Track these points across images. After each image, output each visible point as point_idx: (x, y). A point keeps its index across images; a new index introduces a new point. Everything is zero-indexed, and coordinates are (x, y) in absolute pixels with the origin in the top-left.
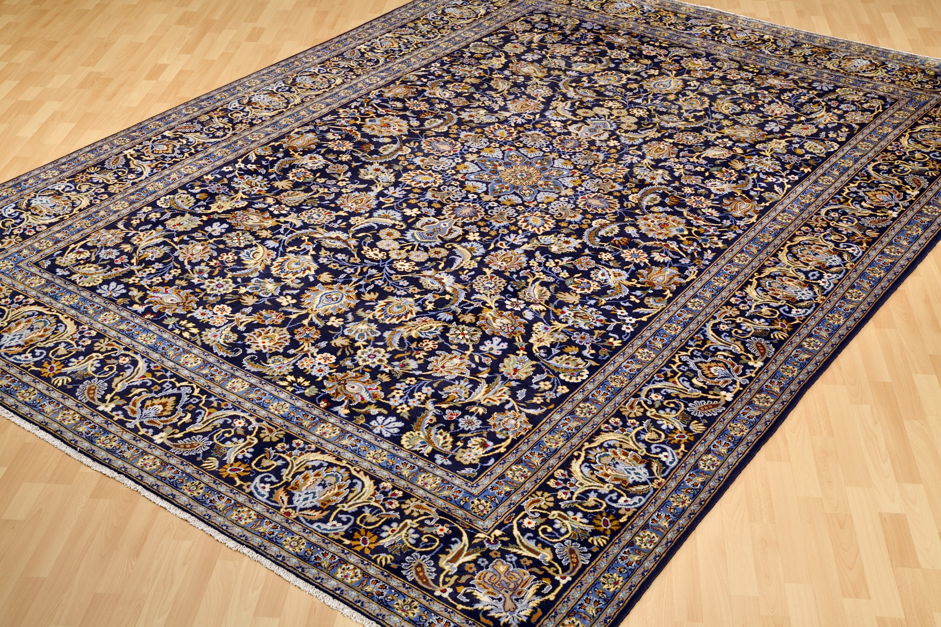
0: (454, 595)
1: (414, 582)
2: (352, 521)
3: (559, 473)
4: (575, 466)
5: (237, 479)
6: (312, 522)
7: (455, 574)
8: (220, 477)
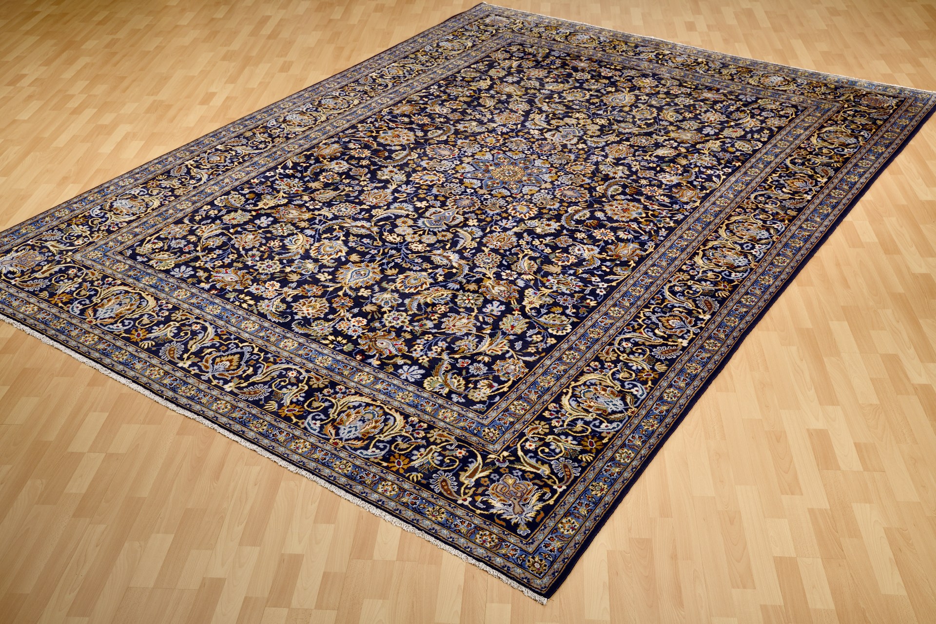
0: (473, 503)
1: (440, 494)
2: (388, 448)
3: (552, 406)
4: (565, 400)
5: (293, 417)
6: (356, 449)
7: (473, 487)
8: (279, 416)
